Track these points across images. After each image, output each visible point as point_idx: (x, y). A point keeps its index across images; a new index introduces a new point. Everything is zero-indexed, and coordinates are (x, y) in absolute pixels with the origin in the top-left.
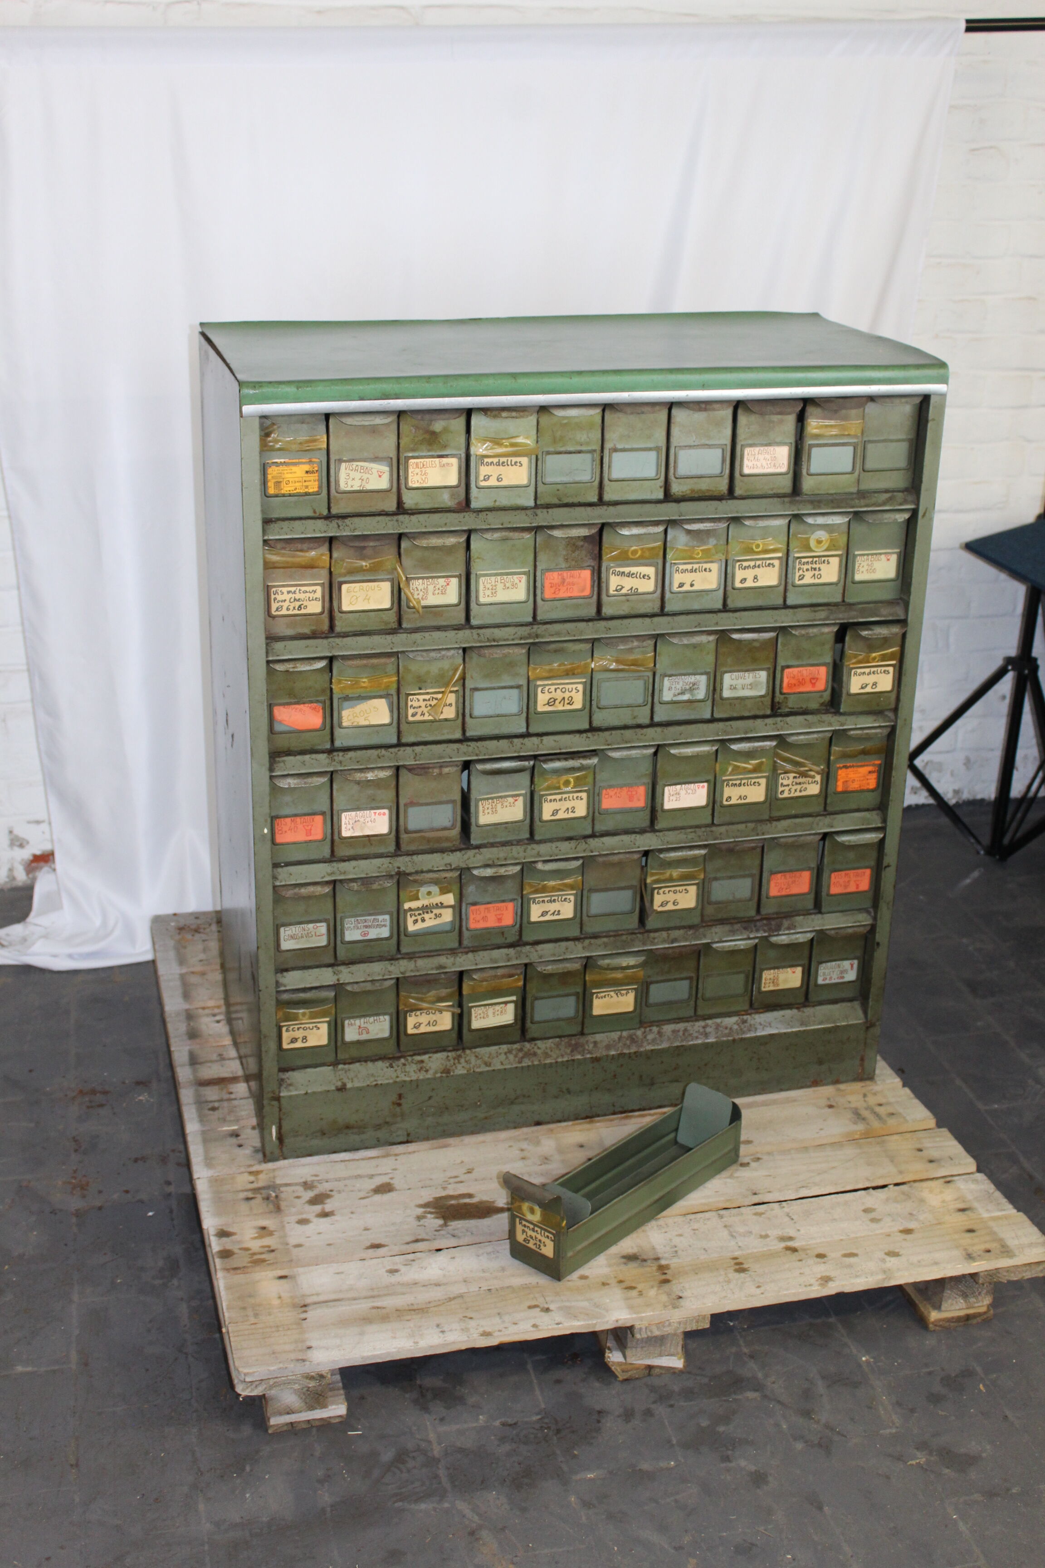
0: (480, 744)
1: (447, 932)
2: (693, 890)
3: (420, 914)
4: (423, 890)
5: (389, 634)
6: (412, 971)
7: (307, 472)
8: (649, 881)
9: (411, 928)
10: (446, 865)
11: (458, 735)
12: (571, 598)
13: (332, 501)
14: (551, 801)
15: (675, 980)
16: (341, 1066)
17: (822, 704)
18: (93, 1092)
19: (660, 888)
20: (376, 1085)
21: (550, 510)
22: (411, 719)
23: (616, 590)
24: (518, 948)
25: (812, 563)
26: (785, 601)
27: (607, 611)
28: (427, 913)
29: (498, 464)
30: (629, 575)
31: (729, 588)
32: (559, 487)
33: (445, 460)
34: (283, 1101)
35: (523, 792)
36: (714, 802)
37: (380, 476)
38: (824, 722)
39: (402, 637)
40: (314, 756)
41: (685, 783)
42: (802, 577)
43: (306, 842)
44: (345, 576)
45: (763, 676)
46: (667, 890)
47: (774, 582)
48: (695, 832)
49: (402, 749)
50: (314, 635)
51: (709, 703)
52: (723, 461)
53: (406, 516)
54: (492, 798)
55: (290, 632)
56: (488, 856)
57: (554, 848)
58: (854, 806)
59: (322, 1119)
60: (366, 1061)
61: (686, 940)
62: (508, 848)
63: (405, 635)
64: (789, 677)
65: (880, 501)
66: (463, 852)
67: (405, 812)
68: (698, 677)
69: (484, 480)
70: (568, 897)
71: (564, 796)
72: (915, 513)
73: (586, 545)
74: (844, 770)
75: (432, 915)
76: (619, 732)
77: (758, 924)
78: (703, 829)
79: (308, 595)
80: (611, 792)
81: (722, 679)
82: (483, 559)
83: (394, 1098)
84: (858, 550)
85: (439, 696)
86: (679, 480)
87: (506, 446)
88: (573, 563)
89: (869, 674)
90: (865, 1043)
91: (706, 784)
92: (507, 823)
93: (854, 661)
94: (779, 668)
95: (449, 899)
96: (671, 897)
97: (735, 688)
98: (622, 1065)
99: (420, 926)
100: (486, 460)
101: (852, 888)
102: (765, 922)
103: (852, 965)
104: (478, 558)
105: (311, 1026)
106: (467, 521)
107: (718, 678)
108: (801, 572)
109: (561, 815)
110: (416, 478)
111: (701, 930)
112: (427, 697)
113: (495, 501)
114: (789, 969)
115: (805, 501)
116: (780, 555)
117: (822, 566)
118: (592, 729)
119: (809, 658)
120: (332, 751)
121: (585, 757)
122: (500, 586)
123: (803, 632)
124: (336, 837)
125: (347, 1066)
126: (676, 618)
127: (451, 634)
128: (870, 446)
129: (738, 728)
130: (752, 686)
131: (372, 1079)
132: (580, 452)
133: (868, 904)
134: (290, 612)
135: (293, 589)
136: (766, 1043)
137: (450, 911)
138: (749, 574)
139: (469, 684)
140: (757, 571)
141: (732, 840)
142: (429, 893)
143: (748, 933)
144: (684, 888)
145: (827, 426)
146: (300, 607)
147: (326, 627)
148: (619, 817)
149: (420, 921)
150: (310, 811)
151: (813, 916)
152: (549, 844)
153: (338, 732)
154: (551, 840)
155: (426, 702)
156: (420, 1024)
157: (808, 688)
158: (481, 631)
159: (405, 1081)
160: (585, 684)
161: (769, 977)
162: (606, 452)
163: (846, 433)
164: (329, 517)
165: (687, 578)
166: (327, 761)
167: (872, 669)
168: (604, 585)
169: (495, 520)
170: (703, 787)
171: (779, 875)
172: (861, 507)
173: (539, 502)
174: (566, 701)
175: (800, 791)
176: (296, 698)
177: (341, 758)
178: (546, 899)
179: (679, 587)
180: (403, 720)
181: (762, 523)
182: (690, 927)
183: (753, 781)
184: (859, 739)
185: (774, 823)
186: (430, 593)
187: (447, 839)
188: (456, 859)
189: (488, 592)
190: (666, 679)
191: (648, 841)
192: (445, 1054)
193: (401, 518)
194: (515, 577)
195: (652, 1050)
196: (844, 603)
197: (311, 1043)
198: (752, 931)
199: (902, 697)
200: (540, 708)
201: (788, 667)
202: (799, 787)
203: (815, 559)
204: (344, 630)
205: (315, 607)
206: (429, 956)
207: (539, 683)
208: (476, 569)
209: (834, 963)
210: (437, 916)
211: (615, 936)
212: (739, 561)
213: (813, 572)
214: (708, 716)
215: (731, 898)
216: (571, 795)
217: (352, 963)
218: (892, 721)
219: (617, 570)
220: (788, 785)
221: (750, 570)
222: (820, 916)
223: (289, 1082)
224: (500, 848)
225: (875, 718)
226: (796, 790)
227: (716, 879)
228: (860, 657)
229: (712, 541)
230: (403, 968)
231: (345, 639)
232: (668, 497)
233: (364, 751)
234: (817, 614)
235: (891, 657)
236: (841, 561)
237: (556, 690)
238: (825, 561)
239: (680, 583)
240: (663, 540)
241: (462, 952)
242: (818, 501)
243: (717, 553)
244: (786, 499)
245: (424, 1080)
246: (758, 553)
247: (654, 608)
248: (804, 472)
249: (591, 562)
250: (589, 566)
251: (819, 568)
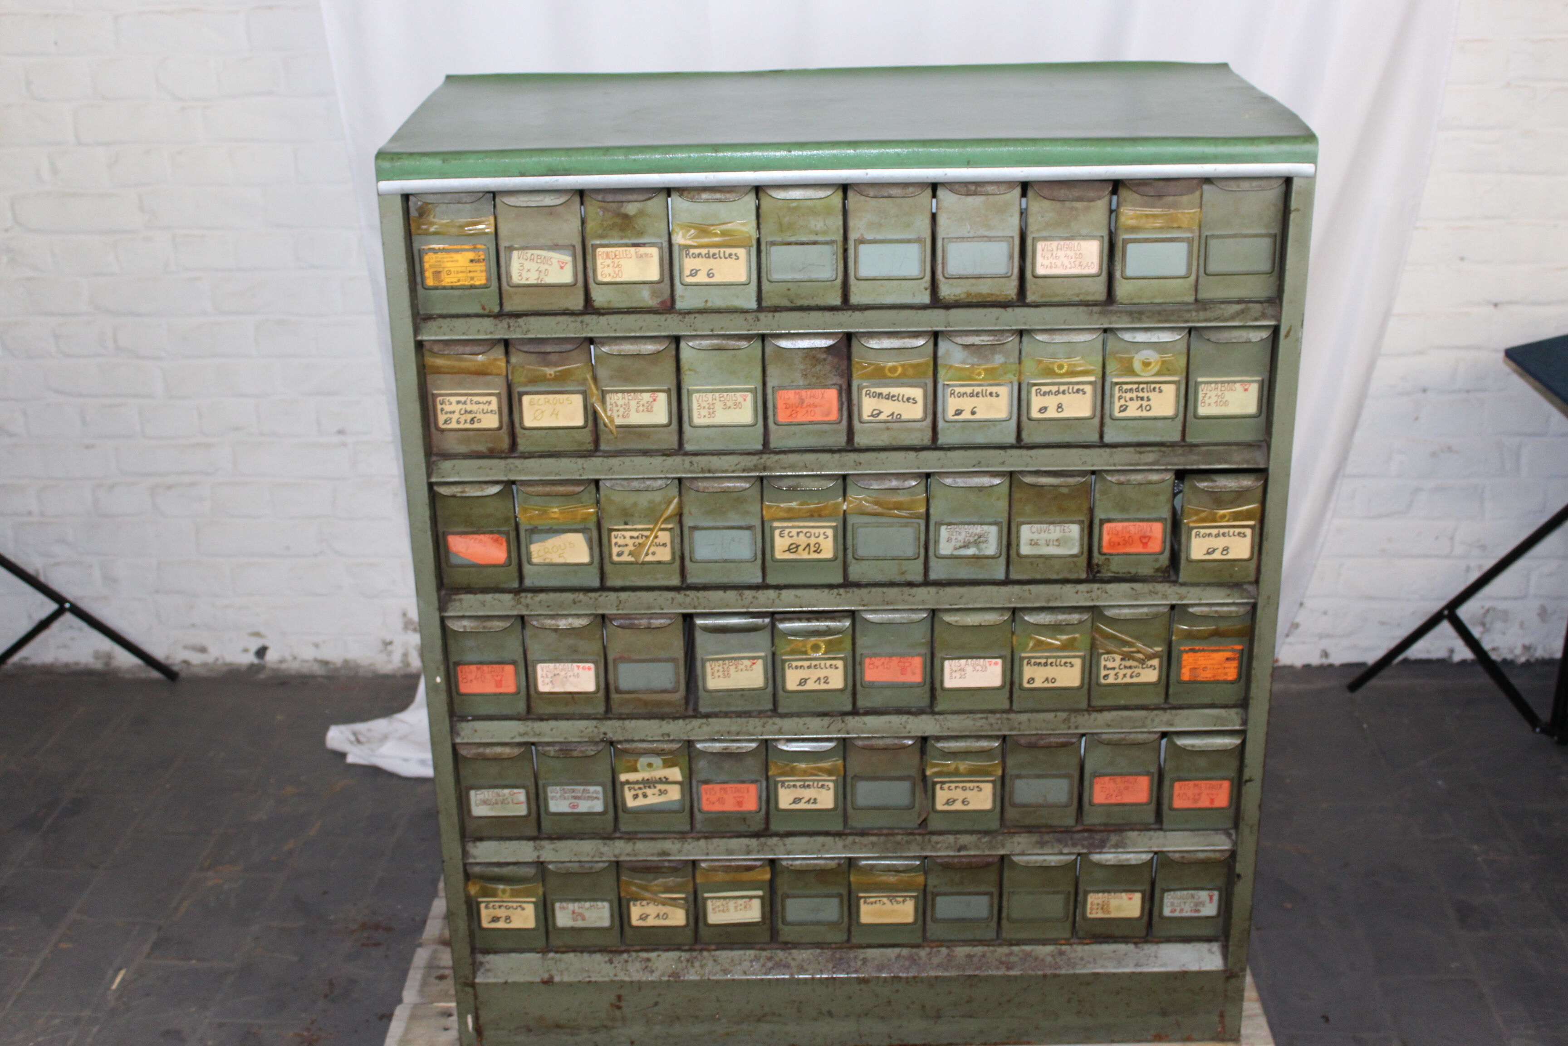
0: (701, 594)
1: (674, 812)
2: (988, 788)
3: (640, 789)
4: (643, 761)
5: (581, 457)
6: (628, 855)
7: (472, 261)
8: (928, 772)
9: (631, 803)
10: (663, 735)
11: (675, 581)
12: (812, 423)
13: (504, 296)
14: (796, 667)
15: (969, 894)
16: (551, 955)
17: (1157, 570)
18: (377, 927)
19: (943, 783)
20: (589, 982)
21: (777, 315)
22: (616, 558)
23: (872, 416)
24: (763, 840)
25: (1137, 390)
26: (1101, 437)
27: (860, 440)
28: (649, 787)
29: (708, 256)
30: (889, 397)
31: (1024, 418)
32: (790, 285)
33: (642, 250)
34: (477, 987)
35: (762, 654)
36: (1012, 684)
37: (562, 268)
38: (1156, 593)
39: (597, 461)
40: (497, 596)
41: (972, 658)
42: (1124, 409)
43: (495, 695)
44: (526, 385)
45: (1074, 530)
46: (953, 785)
47: (1086, 412)
48: (986, 718)
49: (605, 594)
50: (491, 454)
51: (1003, 560)
52: (1011, 257)
53: (594, 317)
54: (723, 659)
55: (463, 449)
56: (717, 728)
57: (801, 725)
58: (1207, 700)
59: (526, 1013)
60: (582, 952)
61: (979, 848)
62: (744, 720)
63: (600, 459)
64: (1109, 533)
65: (1227, 315)
66: (687, 721)
67: (615, 667)
68: (985, 527)
69: (691, 275)
70: (826, 783)
71: (814, 663)
72: (1276, 330)
73: (830, 358)
74: (1190, 654)
75: (656, 791)
76: (880, 590)
77: (1077, 836)
78: (998, 716)
79: (481, 406)
80: (877, 662)
81: (1018, 532)
82: (695, 372)
83: (612, 998)
84: (1201, 376)
85: (647, 533)
86: (950, 281)
87: (716, 235)
88: (814, 380)
89: (1217, 535)
90: (1226, 997)
91: (999, 661)
92: (743, 690)
93: (1194, 518)
94: (1096, 522)
95: (675, 774)
96: (959, 794)
97: (1036, 544)
98: (897, 991)
99: (641, 802)
100: (692, 251)
101: (1204, 803)
102: (1086, 834)
103: (1211, 897)
104: (689, 370)
105: (515, 905)
106: (672, 325)
107: (1014, 529)
108: (1122, 402)
109: (810, 686)
110: (607, 271)
111: (1000, 838)
112: (635, 534)
113: (706, 301)
114: (1123, 895)
115: (1121, 312)
116: (1092, 379)
117: (1152, 395)
118: (848, 584)
119: (1138, 510)
120: (521, 590)
121: (833, 619)
122: (719, 406)
123: (1122, 478)
124: (532, 692)
125: (558, 956)
126: (951, 454)
127: (658, 461)
128: (1213, 243)
129: (1040, 594)
130: (1059, 542)
131: (585, 975)
132: (815, 243)
133: (1229, 824)
134: (461, 426)
135: (463, 399)
136: (1088, 984)
137: (677, 788)
138: (1051, 402)
139: (688, 522)
140: (1060, 398)
141: (1034, 732)
142: (650, 765)
143: (1061, 847)
144: (976, 784)
145: (1147, 216)
146: (472, 420)
147: (505, 444)
148: (888, 693)
149: (641, 796)
150: (499, 660)
151: (1152, 833)
152: (796, 720)
153: (527, 568)
154: (799, 715)
155: (633, 541)
156: (647, 916)
157: (1138, 549)
158: (695, 459)
159: (624, 981)
160: (835, 528)
161: (1096, 902)
162: (851, 244)
163: (1175, 225)
164: (500, 315)
165: (967, 404)
166: (513, 603)
167: (1222, 531)
168: (855, 409)
169: (703, 324)
170: (996, 664)
171: (1107, 779)
172: (1198, 321)
173: (764, 304)
174: (812, 549)
175: (1131, 677)
176: (473, 528)
177: (529, 601)
178: (798, 784)
179: (955, 415)
180: (606, 560)
181: (1059, 338)
182: (986, 833)
183: (1063, 661)
184: (1205, 617)
185: (1094, 715)
186: (633, 410)
187: (669, 703)
188: (678, 729)
189: (704, 412)
190: (943, 528)
191: (925, 725)
192: (676, 954)
193: (587, 318)
194: (738, 394)
195: (936, 977)
196: (1184, 444)
197: (516, 924)
198: (1066, 846)
199: (1263, 569)
200: (779, 555)
201: (1109, 521)
202: (1129, 672)
203: (1141, 386)
204: (527, 450)
205: (491, 421)
206: (652, 839)
207: (776, 524)
208: (688, 383)
209: (1185, 892)
210: (662, 792)
211: (887, 835)
212: (1035, 385)
213: (1140, 402)
214: (1001, 575)
215: (1041, 801)
216: (823, 663)
217: (560, 838)
218: (1253, 597)
219: (873, 390)
220: (1114, 668)
221: (1052, 397)
222: (1161, 833)
223: (488, 966)
224: (734, 720)
225: (1228, 591)
226: (1125, 676)
227: (1019, 777)
228: (1203, 515)
229: (999, 359)
230: (620, 849)
231: (527, 461)
232: (937, 302)
233: (558, 595)
234: (1142, 456)
235: (1247, 516)
236: (1178, 390)
237: (798, 533)
238: (1154, 389)
239: (957, 410)
240: (932, 355)
241: (693, 838)
242: (1136, 312)
243: (1005, 373)
244: (1095, 309)
245: (648, 983)
246: (1062, 376)
247: (922, 440)
248: (1118, 274)
249: (837, 380)
250: (834, 384)
251: (1148, 397)
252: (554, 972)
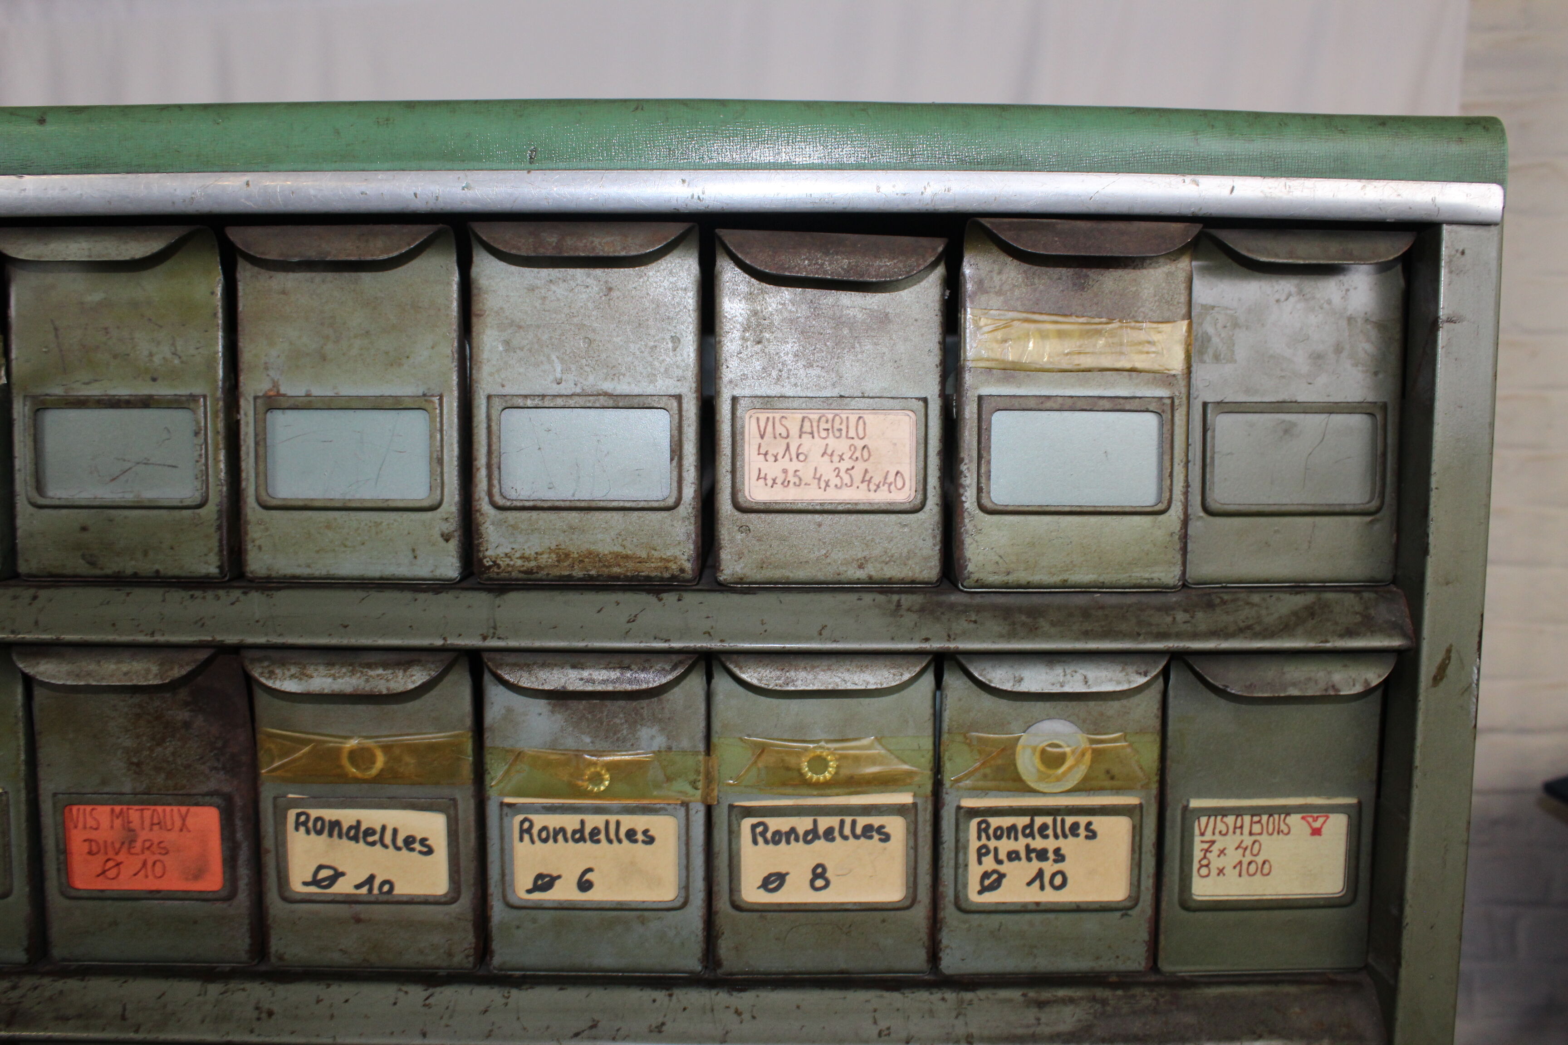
12: (154, 895)
23: (315, 882)
25: (1029, 831)
26: (934, 957)
27: (285, 948)
30: (357, 833)
31: (723, 904)
32: (85, 517)
42: (993, 882)
47: (891, 890)
52: (677, 452)
65: (1270, 620)
72: (1405, 666)
73: (199, 721)
84: (1199, 796)
86: (510, 515)
88: (160, 779)
108: (989, 863)
115: (979, 609)
116: (905, 798)
117: (1068, 845)
128: (1223, 423)
132: (146, 403)
138: (796, 860)
140: (820, 851)
145: (1043, 335)
162: (248, 408)
163: (1125, 362)
165: (566, 860)
168: (270, 862)
173: (22, 567)
179: (536, 888)
196: (1155, 979)
203: (1039, 821)
212: (748, 812)
213: (1036, 865)
219: (314, 813)
221: (798, 847)
229: (646, 737)
232: (476, 575)
234: (1046, 1016)
236: (1137, 832)
238: (1075, 827)
239: (540, 876)
240: (469, 721)
242: (1020, 610)
243: (669, 779)
244: (907, 600)
246: (823, 787)
247: (450, 955)
248: (969, 498)
249: (217, 781)
250: (211, 794)
251: (1057, 851)
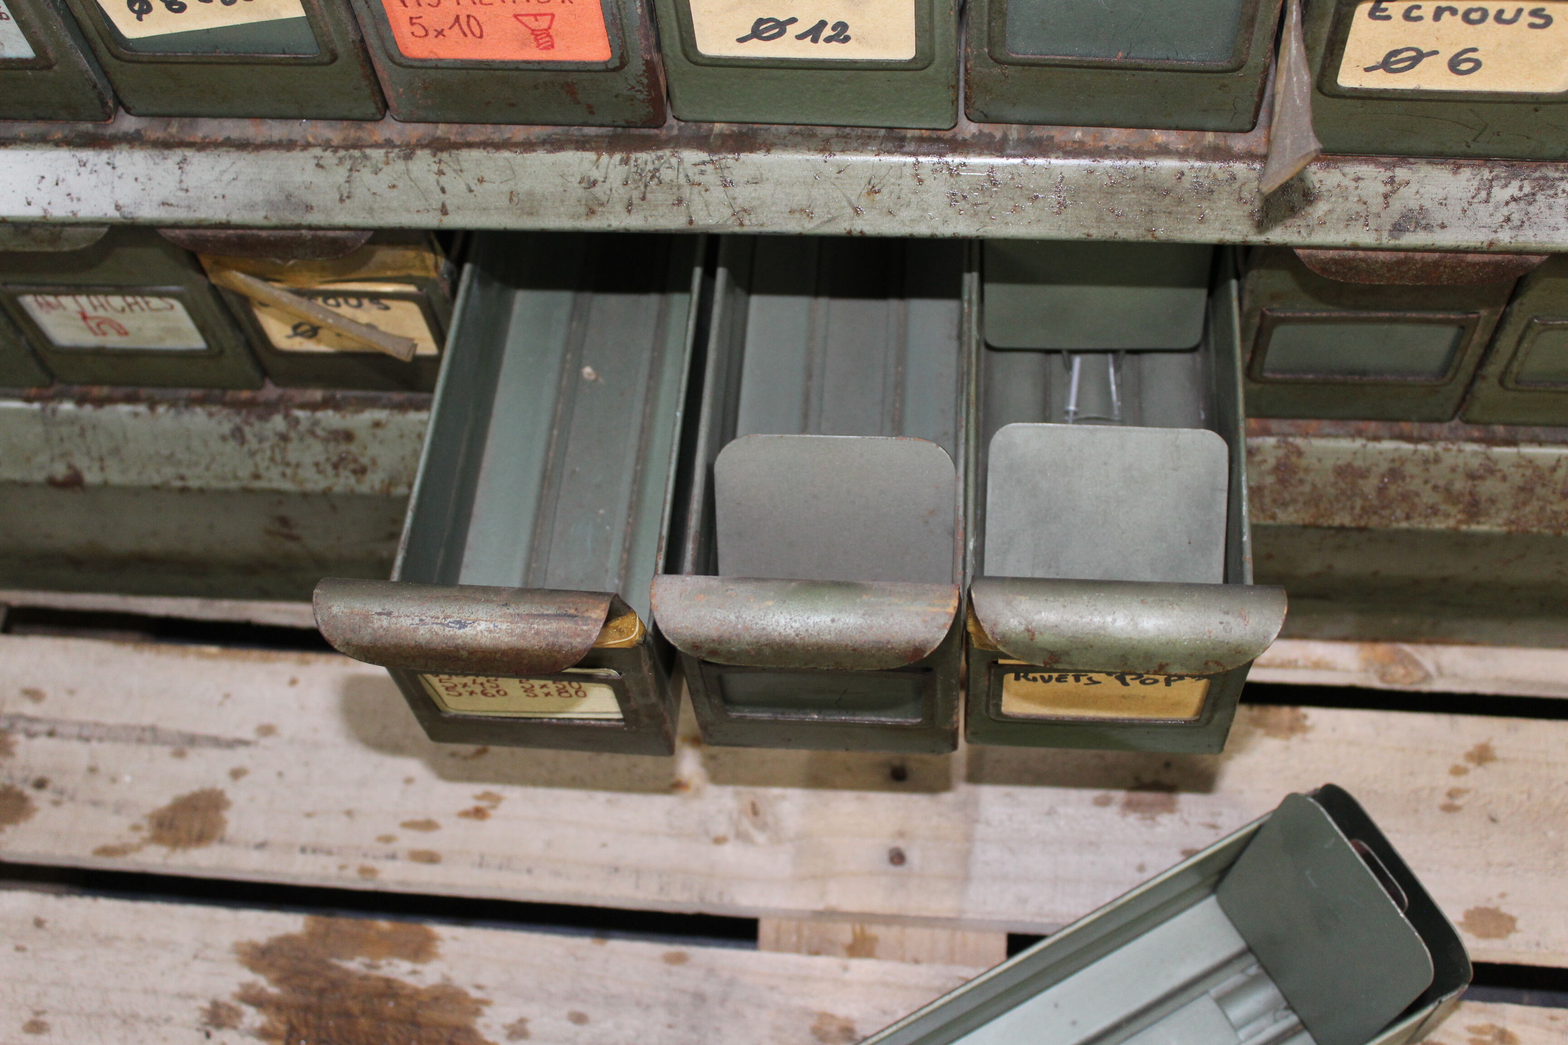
20: (185, 488)
83: (263, 517)
96: (1442, 37)
99: (167, 22)
131: (169, 467)
156: (314, 329)
159: (282, 491)
241: (388, 144)
245: (351, 497)
252: (81, 462)
